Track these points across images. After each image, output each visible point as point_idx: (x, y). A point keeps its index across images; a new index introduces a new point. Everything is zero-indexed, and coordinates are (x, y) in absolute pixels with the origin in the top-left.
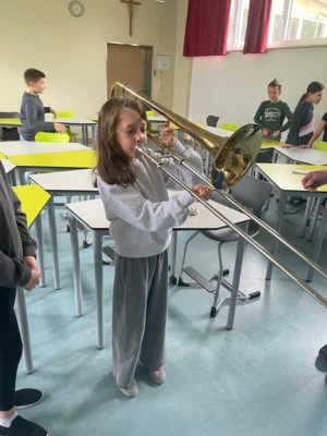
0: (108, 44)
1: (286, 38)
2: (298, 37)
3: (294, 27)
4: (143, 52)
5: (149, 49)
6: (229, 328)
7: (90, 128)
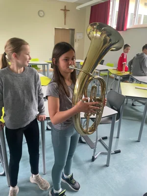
0: (55, 29)
1: (136, 24)
2: (142, 23)
3: (140, 18)
4: (70, 31)
5: (73, 30)
6: (107, 166)
7: (46, 66)
